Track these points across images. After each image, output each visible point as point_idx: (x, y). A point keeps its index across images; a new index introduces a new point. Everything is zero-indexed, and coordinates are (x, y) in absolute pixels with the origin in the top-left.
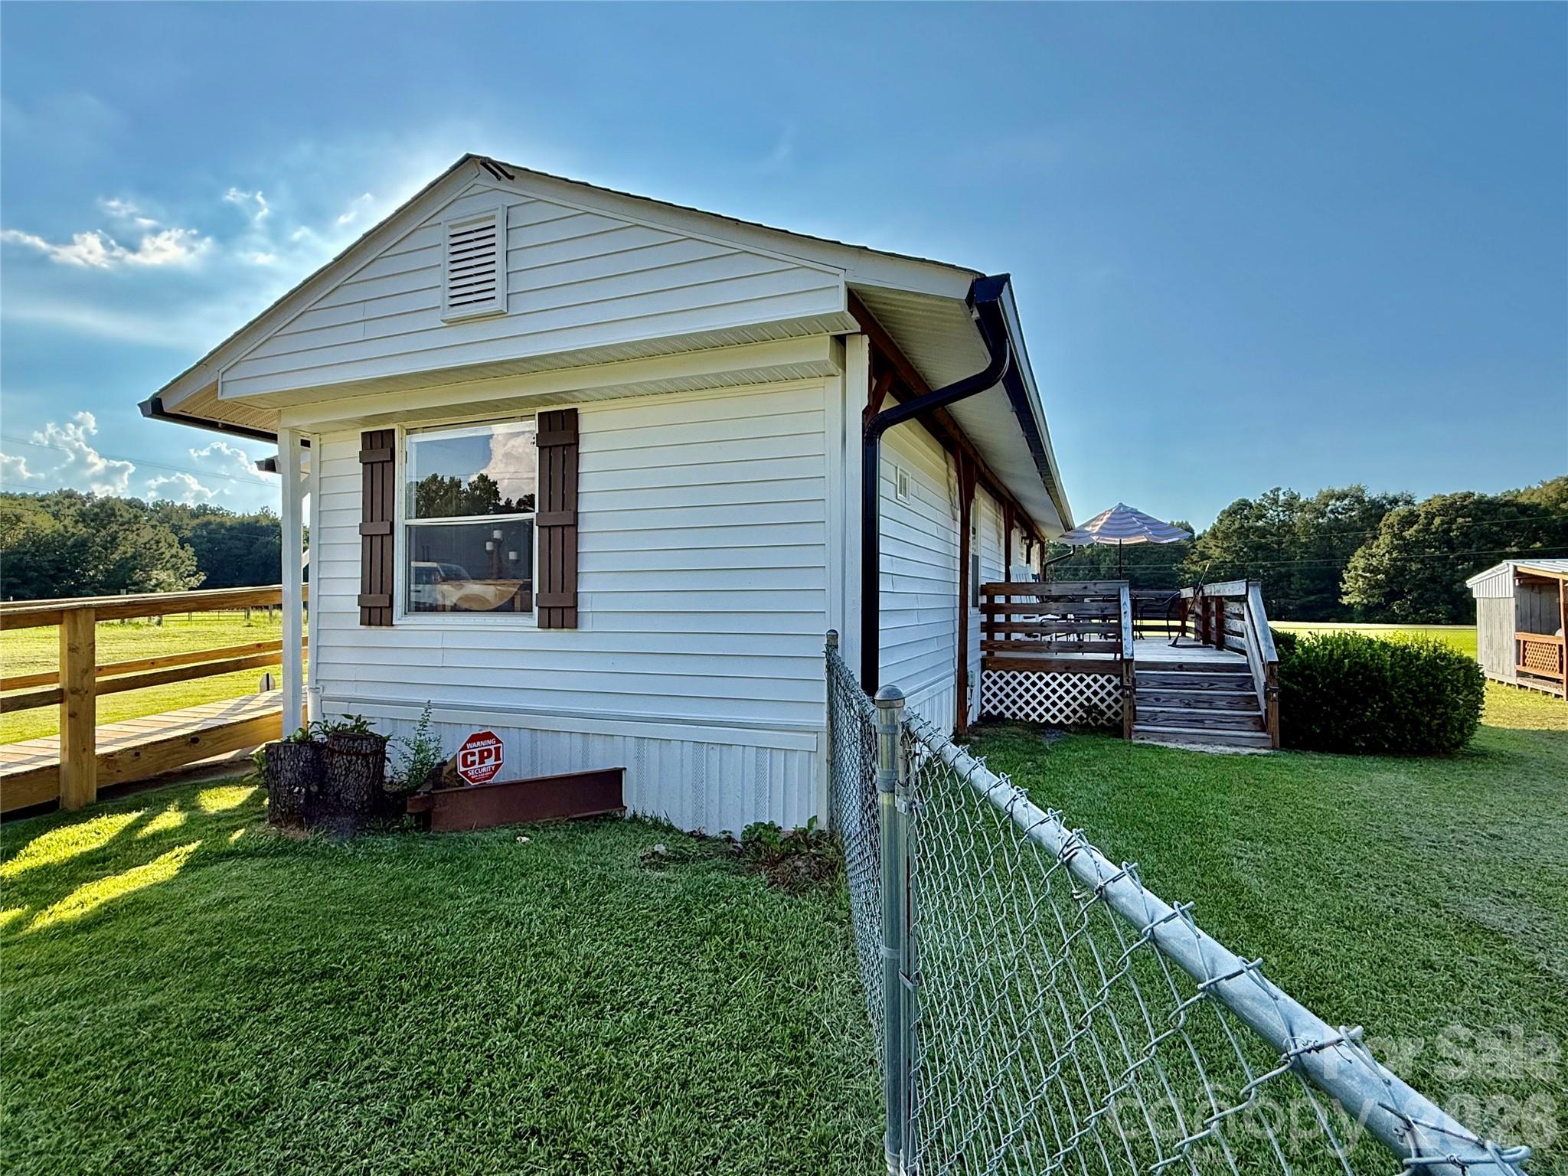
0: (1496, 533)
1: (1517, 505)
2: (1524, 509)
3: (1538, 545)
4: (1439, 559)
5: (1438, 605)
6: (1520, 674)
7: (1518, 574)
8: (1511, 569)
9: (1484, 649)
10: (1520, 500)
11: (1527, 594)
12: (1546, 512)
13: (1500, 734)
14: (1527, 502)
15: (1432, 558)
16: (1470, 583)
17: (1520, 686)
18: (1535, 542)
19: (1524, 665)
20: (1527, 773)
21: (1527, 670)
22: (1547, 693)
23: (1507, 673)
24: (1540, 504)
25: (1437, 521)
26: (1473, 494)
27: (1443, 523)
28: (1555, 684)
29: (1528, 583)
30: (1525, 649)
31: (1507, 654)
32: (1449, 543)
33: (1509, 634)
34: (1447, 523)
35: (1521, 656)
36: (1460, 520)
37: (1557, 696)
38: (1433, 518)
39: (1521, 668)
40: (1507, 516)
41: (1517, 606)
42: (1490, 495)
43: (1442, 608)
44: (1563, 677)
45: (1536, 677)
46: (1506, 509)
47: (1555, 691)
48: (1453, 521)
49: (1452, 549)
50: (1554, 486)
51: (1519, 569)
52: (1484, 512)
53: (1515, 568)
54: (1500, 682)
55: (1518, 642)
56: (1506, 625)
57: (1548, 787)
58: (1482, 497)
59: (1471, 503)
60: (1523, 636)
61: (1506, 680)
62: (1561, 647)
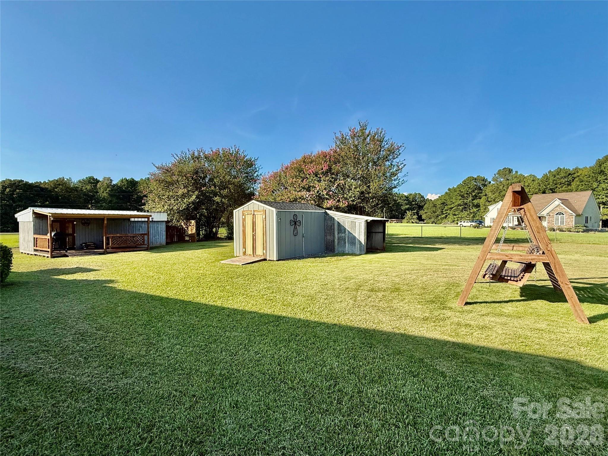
0: (32, 197)
1: (40, 188)
2: (42, 189)
3: (48, 203)
4: (8, 205)
5: (8, 224)
6: (35, 250)
7: (34, 213)
8: (32, 210)
9: (22, 242)
10: (41, 186)
11: (37, 221)
12: (50, 191)
13: (21, 274)
14: (44, 187)
15: (5, 205)
16: (16, 216)
17: (35, 255)
18: (46, 202)
19: (37, 247)
20: (27, 288)
21: (38, 248)
22: (44, 256)
23: (30, 250)
24: (48, 188)
25: (8, 190)
26: (23, 181)
27: (10, 191)
28: (47, 253)
29: (38, 216)
30: (37, 241)
31: (30, 244)
32: (13, 199)
33: (31, 236)
34: (12, 191)
35: (35, 244)
36: (18, 191)
37: (48, 257)
38: (6, 189)
39: (35, 248)
40: (36, 191)
41: (34, 225)
42: (30, 182)
43: (10, 226)
44: (49, 250)
45: (41, 251)
46: (36, 189)
47: (47, 255)
48: (15, 190)
49: (14, 202)
50: (53, 183)
51: (35, 211)
52: (28, 189)
53: (33, 210)
54: (28, 254)
55: (34, 238)
56: (30, 232)
57: (34, 292)
58: (27, 183)
59: (22, 184)
60: (36, 236)
61: (30, 253)
62: (49, 239)
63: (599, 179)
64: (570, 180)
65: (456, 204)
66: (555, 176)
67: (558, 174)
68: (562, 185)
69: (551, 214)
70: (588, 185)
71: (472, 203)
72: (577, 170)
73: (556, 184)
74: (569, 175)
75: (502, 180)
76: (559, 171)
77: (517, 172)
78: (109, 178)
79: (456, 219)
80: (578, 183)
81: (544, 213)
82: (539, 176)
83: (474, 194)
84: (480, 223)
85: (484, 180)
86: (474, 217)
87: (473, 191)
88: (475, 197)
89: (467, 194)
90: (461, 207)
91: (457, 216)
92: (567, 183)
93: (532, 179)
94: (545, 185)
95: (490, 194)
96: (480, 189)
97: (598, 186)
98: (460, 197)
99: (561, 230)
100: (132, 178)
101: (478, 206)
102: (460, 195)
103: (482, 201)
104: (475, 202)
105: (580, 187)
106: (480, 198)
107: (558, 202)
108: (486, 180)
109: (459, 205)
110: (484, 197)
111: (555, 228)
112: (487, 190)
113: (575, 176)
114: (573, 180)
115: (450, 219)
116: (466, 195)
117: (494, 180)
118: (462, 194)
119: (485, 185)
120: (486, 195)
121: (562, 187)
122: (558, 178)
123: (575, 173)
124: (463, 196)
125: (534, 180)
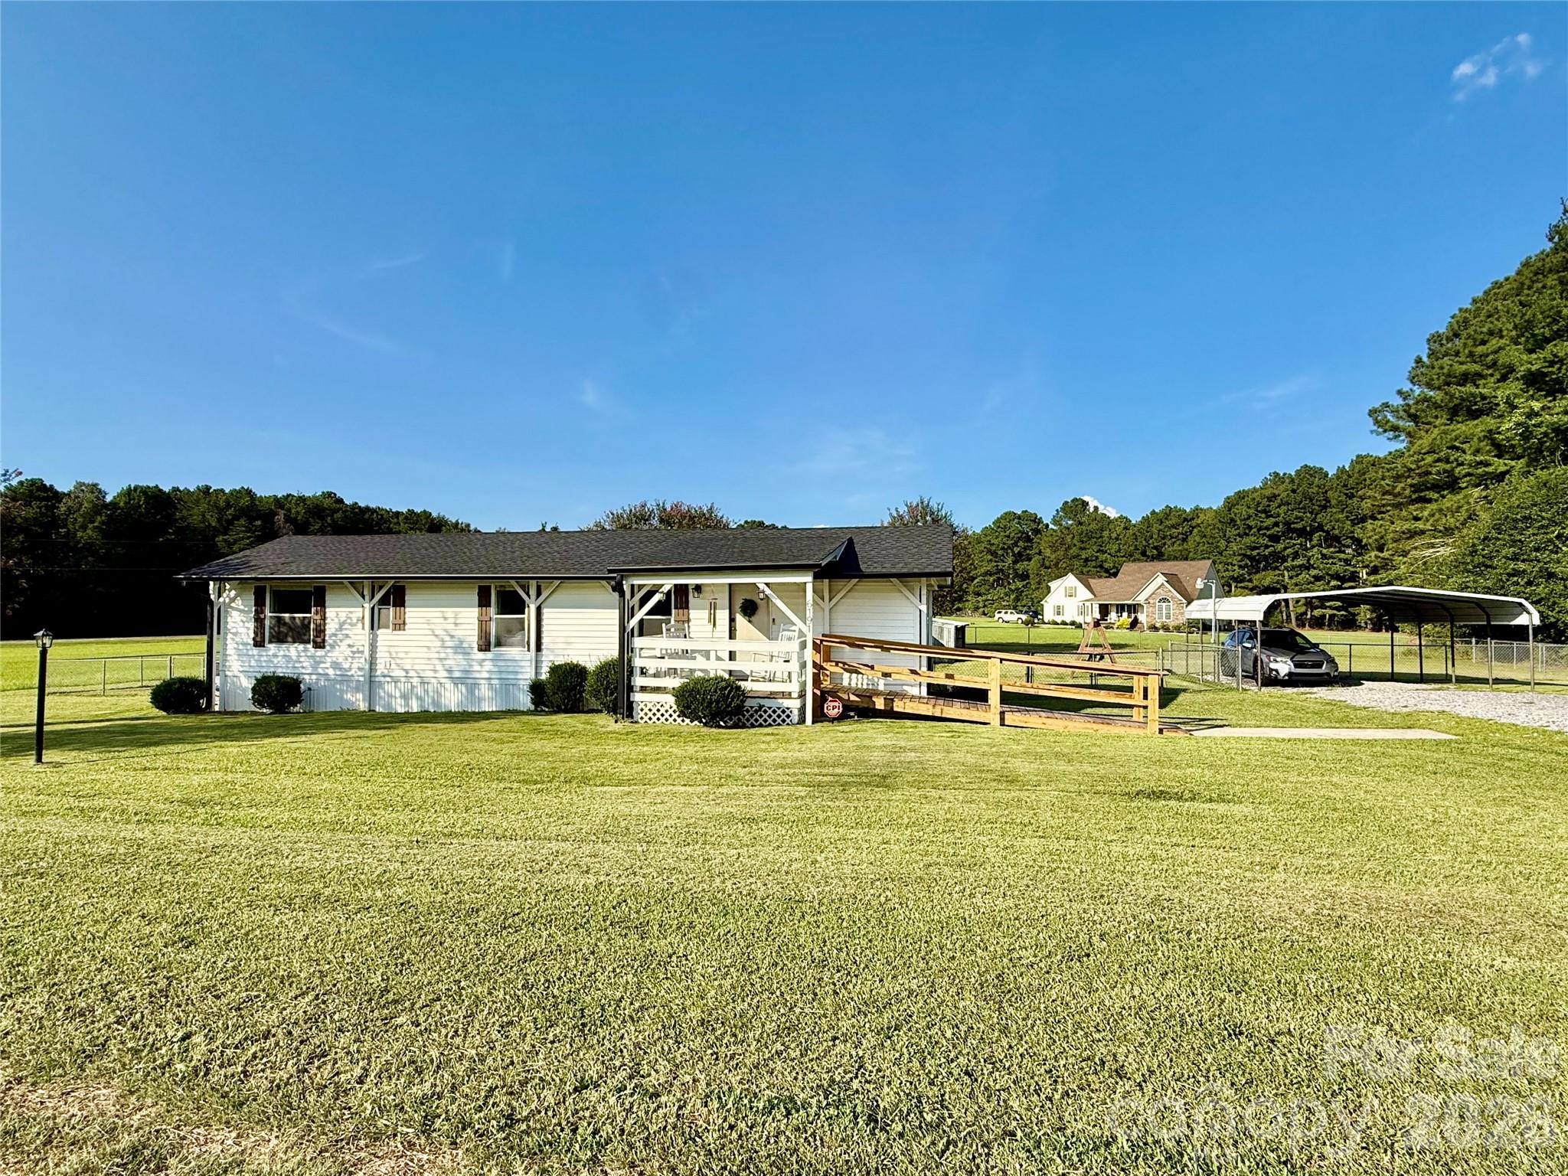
63: (1228, 534)
64: (1187, 532)
65: (982, 570)
66: (1162, 522)
67: (1166, 518)
69: (1151, 601)
71: (1014, 569)
72: (1197, 511)
73: (1163, 538)
75: (1070, 522)
76: (1168, 512)
77: (1096, 508)
78: (95, 485)
79: (981, 604)
80: (1197, 539)
81: (1141, 599)
82: (1135, 519)
83: (1016, 550)
84: (1035, 615)
85: (1036, 520)
86: (1017, 599)
87: (1015, 544)
88: (1019, 558)
89: (1003, 548)
90: (991, 579)
91: (984, 598)
93: (1123, 525)
94: (1145, 539)
95: (1048, 552)
96: (1029, 539)
98: (990, 557)
99: (1166, 629)
100: (157, 486)
101: (1024, 576)
102: (989, 551)
103: (1032, 566)
104: (1021, 567)
106: (1029, 560)
107: (1161, 579)
108: (1040, 521)
109: (989, 573)
110: (1037, 557)
111: (1158, 625)
112: (1043, 544)
113: (1194, 523)
114: (1191, 532)
115: (969, 605)
116: (1000, 552)
117: (1055, 522)
118: (993, 548)
119: (1037, 532)
120: (1040, 553)
122: (1167, 526)
123: (1193, 519)
124: (994, 554)
125: (1126, 528)
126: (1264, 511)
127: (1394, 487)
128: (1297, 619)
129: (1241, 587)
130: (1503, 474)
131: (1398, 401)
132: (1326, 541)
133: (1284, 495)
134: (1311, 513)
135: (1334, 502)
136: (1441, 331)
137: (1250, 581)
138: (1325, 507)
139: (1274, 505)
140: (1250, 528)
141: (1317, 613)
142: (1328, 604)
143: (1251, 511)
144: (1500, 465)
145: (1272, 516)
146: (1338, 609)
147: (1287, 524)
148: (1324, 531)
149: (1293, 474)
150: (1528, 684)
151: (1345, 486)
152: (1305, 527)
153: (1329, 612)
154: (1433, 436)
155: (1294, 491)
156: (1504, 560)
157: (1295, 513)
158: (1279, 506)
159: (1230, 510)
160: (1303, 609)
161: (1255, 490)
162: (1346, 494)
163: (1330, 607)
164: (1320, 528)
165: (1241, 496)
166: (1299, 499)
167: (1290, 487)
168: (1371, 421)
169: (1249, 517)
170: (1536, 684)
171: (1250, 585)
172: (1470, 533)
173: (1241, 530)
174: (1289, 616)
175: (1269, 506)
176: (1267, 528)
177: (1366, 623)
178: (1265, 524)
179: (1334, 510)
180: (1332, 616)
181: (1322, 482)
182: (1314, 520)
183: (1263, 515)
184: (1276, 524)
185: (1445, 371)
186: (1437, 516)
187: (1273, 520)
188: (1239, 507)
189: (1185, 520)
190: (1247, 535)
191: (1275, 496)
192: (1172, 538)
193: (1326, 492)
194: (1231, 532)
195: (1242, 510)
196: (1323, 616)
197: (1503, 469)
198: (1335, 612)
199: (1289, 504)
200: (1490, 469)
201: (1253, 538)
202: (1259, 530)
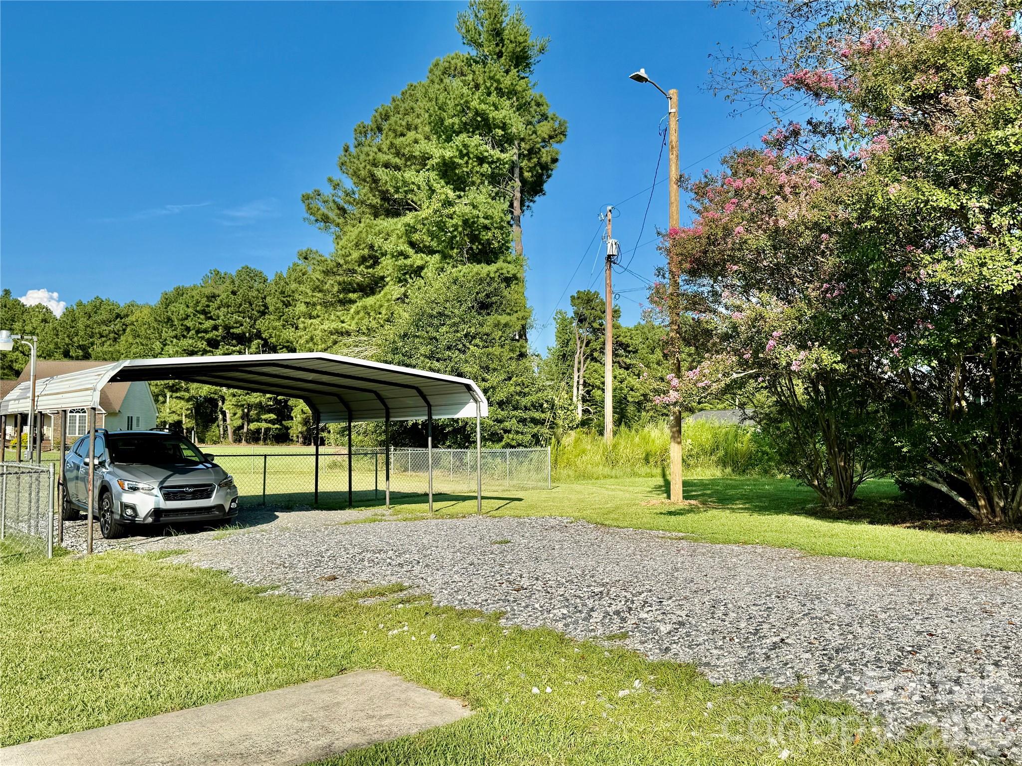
63: (164, 335)
64: (119, 331)
66: (90, 317)
67: (96, 313)
68: (103, 339)
70: (147, 345)
72: (132, 306)
73: (91, 336)
74: (117, 318)
76: (97, 306)
80: (130, 340)
92: (112, 335)
93: (41, 317)
94: (68, 336)
97: (162, 349)
105: (134, 350)
111: (68, 443)
113: (128, 320)
114: (124, 330)
121: (103, 344)
122: (96, 322)
123: (127, 316)
125: (45, 321)
126: (204, 312)
127: (323, 282)
128: (234, 432)
129: (177, 397)
130: (421, 268)
131: (327, 191)
132: (263, 346)
133: (223, 296)
134: (250, 318)
135: (271, 308)
136: (366, 123)
137: (187, 390)
138: (263, 313)
139: (213, 306)
140: (188, 329)
141: (253, 426)
142: (263, 417)
143: (190, 310)
144: (417, 259)
145: (211, 318)
146: (272, 422)
147: (227, 328)
148: (262, 339)
149: (234, 274)
150: (475, 498)
151: (283, 292)
152: (244, 334)
153: (264, 425)
154: (359, 229)
155: (234, 293)
156: (422, 358)
157: (235, 316)
158: (219, 308)
159: (167, 306)
160: (239, 422)
161: (195, 288)
162: (283, 302)
163: (266, 421)
164: (258, 335)
165: (180, 292)
166: (239, 301)
167: (231, 288)
168: (303, 207)
169: (188, 316)
170: (483, 498)
171: (187, 395)
172: (390, 332)
173: (178, 332)
174: (225, 431)
175: (208, 306)
176: (206, 331)
177: (298, 437)
178: (204, 327)
179: (272, 317)
180: (268, 430)
181: (261, 286)
182: (253, 326)
183: (202, 317)
184: (215, 328)
185: (371, 158)
186: (362, 314)
187: (212, 322)
188: (177, 305)
189: (118, 316)
190: (184, 337)
191: (214, 296)
192: (102, 336)
193: (265, 298)
194: (168, 333)
195: (179, 308)
196: (258, 431)
197: (419, 263)
198: (270, 425)
199: (228, 306)
200: (408, 262)
201: (190, 341)
202: (198, 332)
